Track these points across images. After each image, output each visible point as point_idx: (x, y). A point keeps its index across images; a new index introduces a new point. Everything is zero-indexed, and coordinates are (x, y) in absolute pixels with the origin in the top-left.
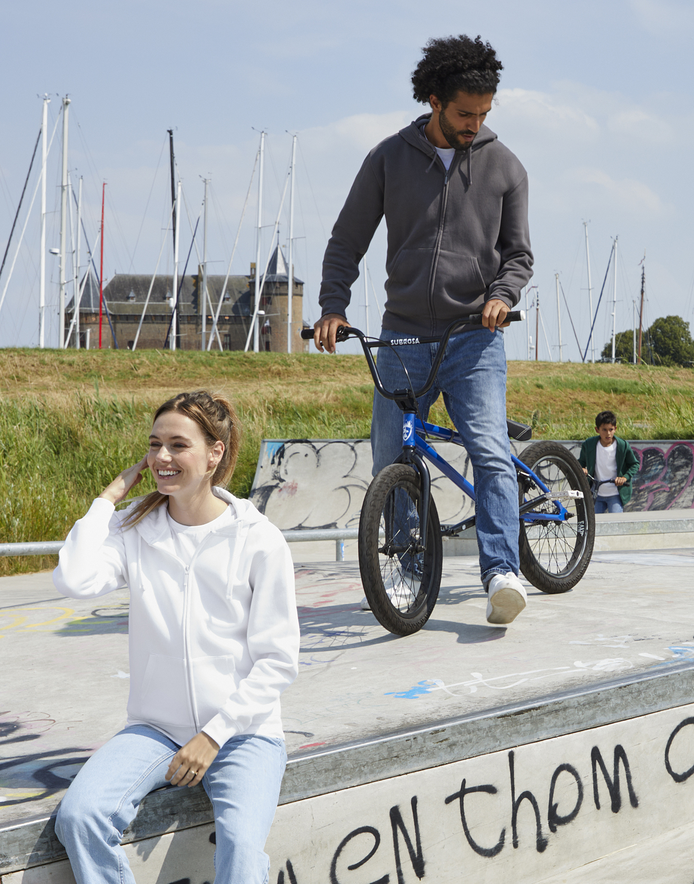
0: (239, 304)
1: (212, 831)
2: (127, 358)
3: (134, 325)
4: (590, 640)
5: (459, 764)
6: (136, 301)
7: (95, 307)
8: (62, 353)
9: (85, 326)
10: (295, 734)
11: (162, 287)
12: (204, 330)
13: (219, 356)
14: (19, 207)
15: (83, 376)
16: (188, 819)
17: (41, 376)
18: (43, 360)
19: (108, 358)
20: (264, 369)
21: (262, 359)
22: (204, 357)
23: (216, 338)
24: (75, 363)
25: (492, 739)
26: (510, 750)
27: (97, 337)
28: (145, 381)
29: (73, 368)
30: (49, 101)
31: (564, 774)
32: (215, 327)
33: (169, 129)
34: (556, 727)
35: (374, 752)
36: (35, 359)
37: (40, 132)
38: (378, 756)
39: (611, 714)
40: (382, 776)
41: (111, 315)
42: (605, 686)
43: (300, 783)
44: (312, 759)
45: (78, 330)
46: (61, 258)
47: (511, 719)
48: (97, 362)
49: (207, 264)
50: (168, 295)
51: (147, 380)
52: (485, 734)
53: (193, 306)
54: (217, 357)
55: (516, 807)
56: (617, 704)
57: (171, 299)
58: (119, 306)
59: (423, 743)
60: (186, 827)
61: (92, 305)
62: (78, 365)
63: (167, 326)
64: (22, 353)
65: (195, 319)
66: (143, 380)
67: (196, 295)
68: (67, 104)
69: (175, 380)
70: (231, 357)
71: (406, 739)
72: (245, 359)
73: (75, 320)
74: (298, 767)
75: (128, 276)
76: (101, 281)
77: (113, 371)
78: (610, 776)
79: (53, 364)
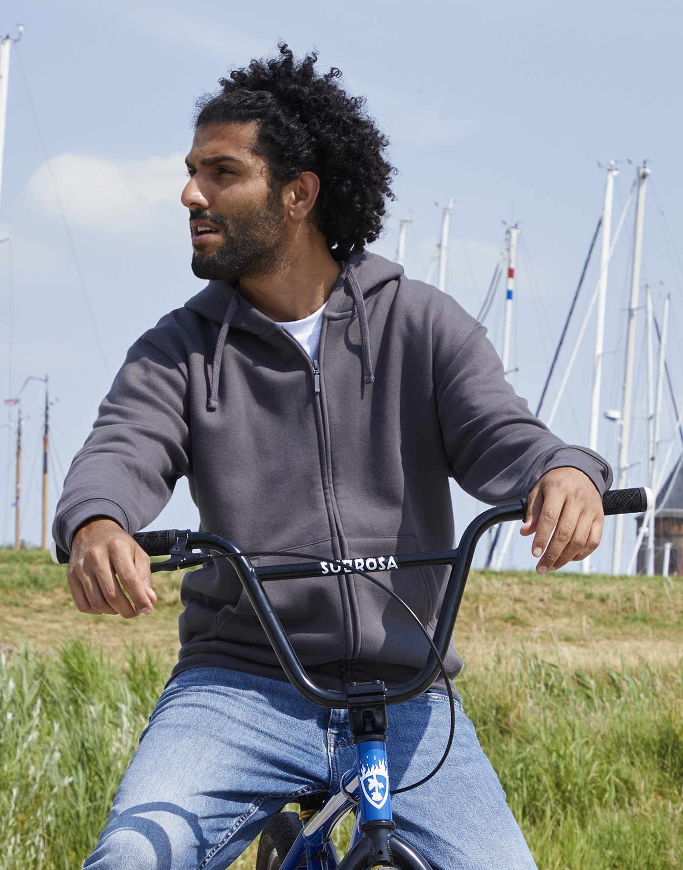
14: (561, 343)
17: (554, 617)
18: (559, 592)
30: (615, 173)
36: (546, 589)
37: (600, 223)
45: (651, 545)
46: (621, 427)
64: (526, 579)
68: (644, 176)
73: (647, 529)
79: (576, 599)
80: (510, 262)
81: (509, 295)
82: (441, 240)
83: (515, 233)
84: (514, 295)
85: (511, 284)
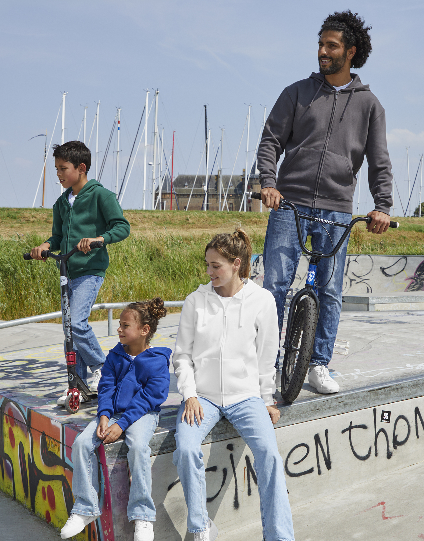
0: (237, 189)
2: (184, 215)
3: (187, 199)
6: (188, 187)
7: (169, 190)
8: (153, 212)
9: (164, 199)
11: (200, 180)
12: (220, 201)
13: (227, 213)
14: (135, 143)
15: (163, 223)
17: (144, 223)
18: (145, 216)
19: (175, 214)
20: (249, 220)
21: (248, 215)
22: (220, 214)
23: (226, 205)
27: (170, 204)
28: (192, 226)
29: (159, 219)
30: (149, 92)
32: (225, 200)
36: (141, 215)
37: (145, 107)
41: (176, 194)
45: (161, 201)
46: (153, 167)
48: (170, 217)
49: (222, 169)
50: (203, 184)
51: (193, 225)
53: (215, 189)
54: (226, 214)
57: (205, 186)
58: (180, 190)
61: (167, 189)
62: (161, 218)
63: (202, 199)
64: (135, 212)
65: (216, 196)
66: (191, 225)
67: (217, 184)
68: (157, 93)
69: (206, 225)
70: (233, 214)
72: (240, 215)
73: (160, 197)
75: (184, 175)
76: (172, 178)
77: (177, 221)
79: (149, 217)
80: (118, 119)
82: (97, 113)
83: (119, 110)
84: (120, 129)
85: (119, 125)
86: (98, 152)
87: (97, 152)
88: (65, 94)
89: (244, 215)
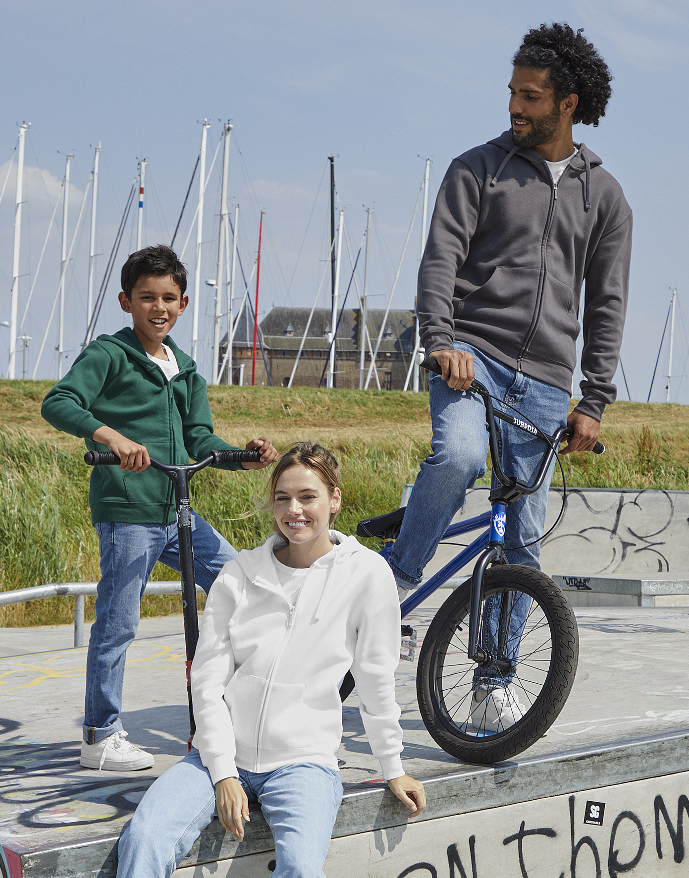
0: (400, 340)
1: (271, 859)
2: (278, 396)
3: (291, 361)
4: (668, 691)
5: (518, 806)
6: (294, 336)
7: (250, 341)
8: (212, 389)
9: (238, 361)
10: (360, 770)
11: (321, 321)
12: (362, 368)
13: (374, 395)
15: (231, 414)
16: (248, 847)
19: (259, 395)
20: (421, 410)
21: (419, 399)
22: (358, 396)
23: (373, 375)
24: (224, 400)
25: (552, 782)
26: (571, 795)
27: (251, 373)
28: (295, 421)
29: (222, 405)
30: (208, 127)
31: (626, 821)
32: (373, 364)
33: (330, 156)
34: (618, 774)
35: (433, 790)
37: (199, 159)
38: (437, 794)
39: (676, 764)
40: (440, 814)
41: (265, 349)
42: (671, 736)
43: (359, 817)
44: (371, 794)
45: (230, 365)
46: (216, 290)
47: (573, 764)
48: (247, 400)
49: (368, 298)
50: (327, 330)
51: (298, 419)
52: (545, 778)
53: (353, 341)
54: (372, 397)
55: (575, 851)
56: (682, 754)
57: (330, 334)
58: (274, 339)
59: (482, 784)
60: (246, 854)
61: (248, 339)
62: (227, 402)
63: (323, 362)
65: (354, 355)
66: (293, 419)
67: (357, 330)
68: (229, 129)
69: (327, 420)
70: (387, 396)
71: (466, 779)
72: (401, 399)
73: (228, 355)
74: (357, 801)
75: (284, 308)
76: (256, 315)
77: (264, 409)
78: (674, 826)
80: (141, 184)
81: (141, 204)
82: (94, 169)
83: (143, 164)
84: (144, 205)
85: (142, 198)
86: (96, 256)
87: (92, 254)
88: (25, 126)
89: (411, 399)
